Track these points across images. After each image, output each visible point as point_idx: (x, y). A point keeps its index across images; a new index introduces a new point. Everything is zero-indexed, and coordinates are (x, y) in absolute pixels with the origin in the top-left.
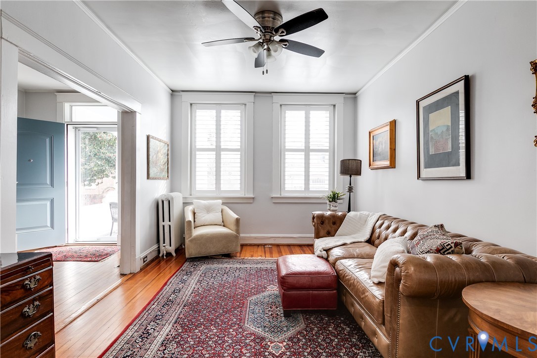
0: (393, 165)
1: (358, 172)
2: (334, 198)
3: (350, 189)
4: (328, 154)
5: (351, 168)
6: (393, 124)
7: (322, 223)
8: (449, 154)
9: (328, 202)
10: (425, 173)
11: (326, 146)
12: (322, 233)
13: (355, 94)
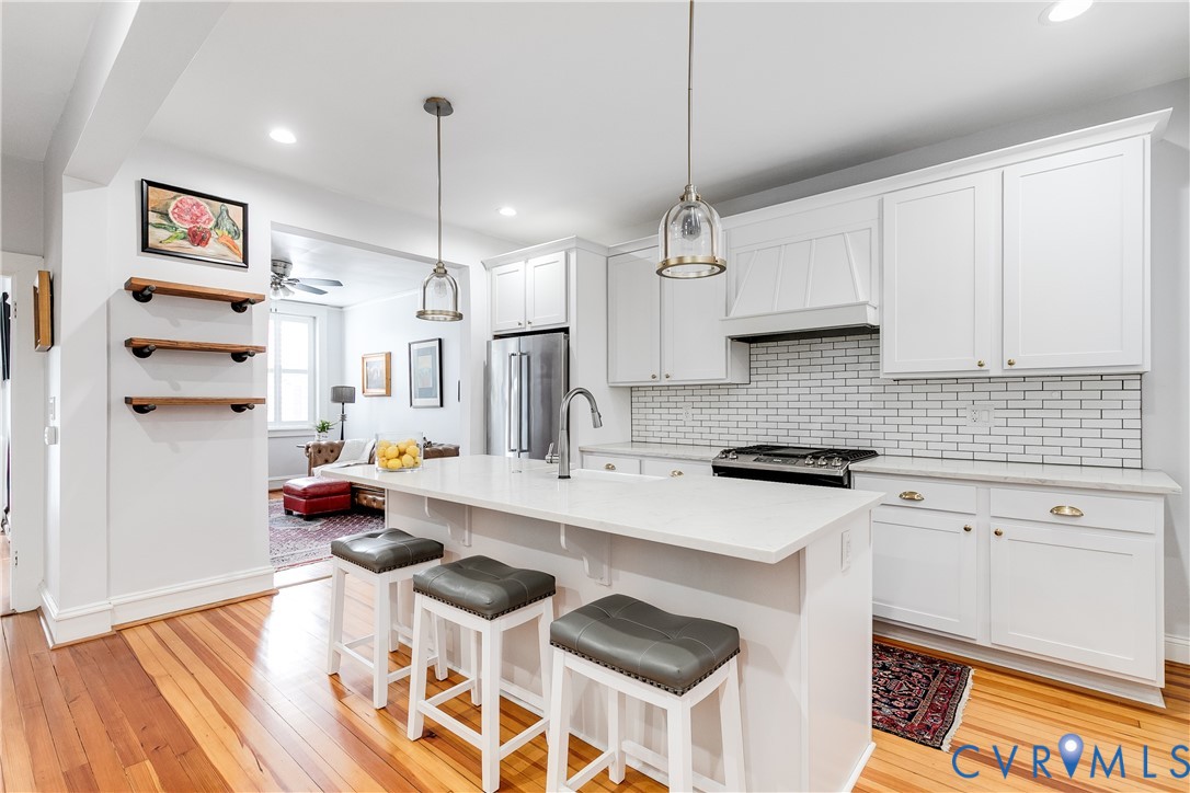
0: (388, 393)
1: (352, 400)
2: (324, 428)
3: (343, 418)
4: (307, 376)
5: (343, 396)
6: (389, 356)
7: (320, 452)
8: (431, 389)
9: (316, 433)
10: (416, 402)
11: (305, 366)
12: (319, 462)
13: (341, 308)
